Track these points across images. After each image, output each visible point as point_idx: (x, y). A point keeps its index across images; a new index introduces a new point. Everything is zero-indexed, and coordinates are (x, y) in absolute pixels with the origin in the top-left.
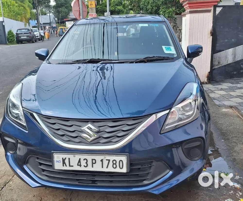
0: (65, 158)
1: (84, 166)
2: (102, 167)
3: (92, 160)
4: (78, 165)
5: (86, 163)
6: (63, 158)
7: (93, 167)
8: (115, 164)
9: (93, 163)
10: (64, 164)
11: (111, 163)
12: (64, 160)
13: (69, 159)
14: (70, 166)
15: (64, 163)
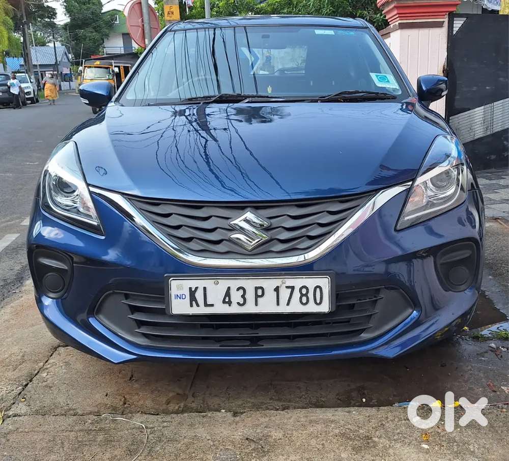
0: (196, 288)
1: (238, 303)
2: (278, 304)
3: (257, 289)
4: (224, 302)
5: (243, 296)
6: (190, 288)
7: (256, 304)
8: (306, 295)
9: (257, 296)
10: (194, 302)
11: (297, 294)
12: (192, 293)
13: (205, 289)
14: (206, 305)
15: (193, 298)
